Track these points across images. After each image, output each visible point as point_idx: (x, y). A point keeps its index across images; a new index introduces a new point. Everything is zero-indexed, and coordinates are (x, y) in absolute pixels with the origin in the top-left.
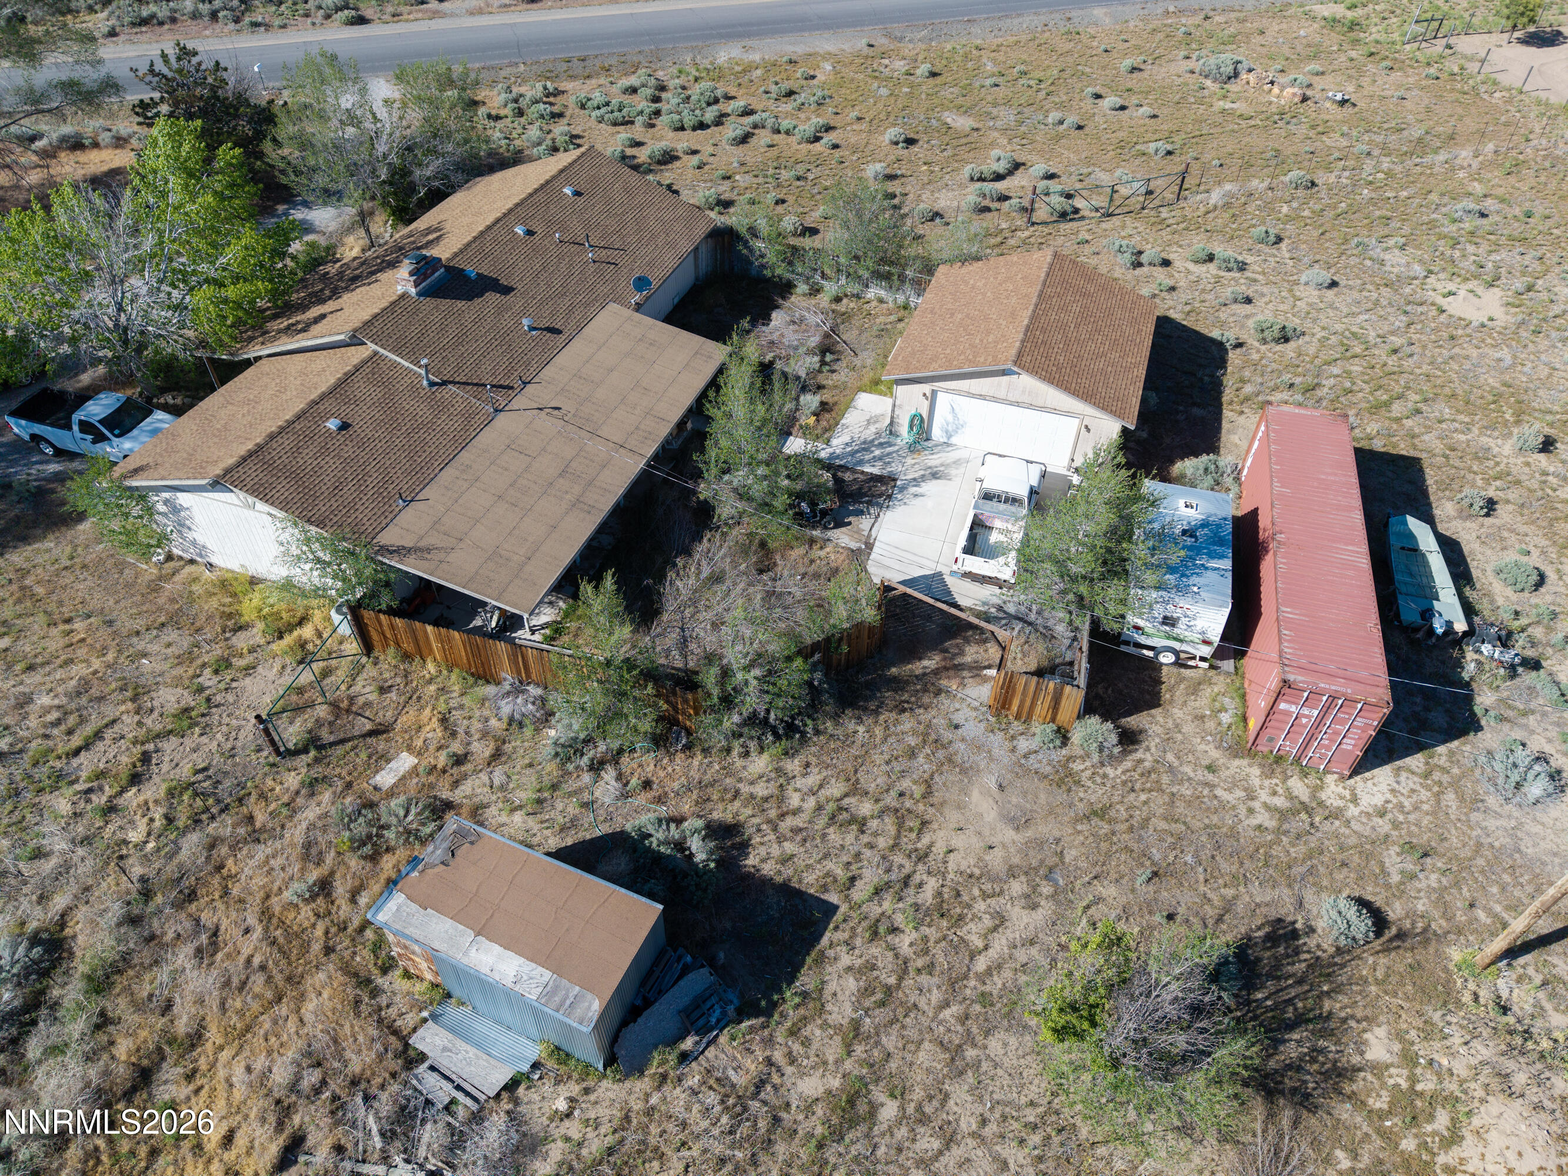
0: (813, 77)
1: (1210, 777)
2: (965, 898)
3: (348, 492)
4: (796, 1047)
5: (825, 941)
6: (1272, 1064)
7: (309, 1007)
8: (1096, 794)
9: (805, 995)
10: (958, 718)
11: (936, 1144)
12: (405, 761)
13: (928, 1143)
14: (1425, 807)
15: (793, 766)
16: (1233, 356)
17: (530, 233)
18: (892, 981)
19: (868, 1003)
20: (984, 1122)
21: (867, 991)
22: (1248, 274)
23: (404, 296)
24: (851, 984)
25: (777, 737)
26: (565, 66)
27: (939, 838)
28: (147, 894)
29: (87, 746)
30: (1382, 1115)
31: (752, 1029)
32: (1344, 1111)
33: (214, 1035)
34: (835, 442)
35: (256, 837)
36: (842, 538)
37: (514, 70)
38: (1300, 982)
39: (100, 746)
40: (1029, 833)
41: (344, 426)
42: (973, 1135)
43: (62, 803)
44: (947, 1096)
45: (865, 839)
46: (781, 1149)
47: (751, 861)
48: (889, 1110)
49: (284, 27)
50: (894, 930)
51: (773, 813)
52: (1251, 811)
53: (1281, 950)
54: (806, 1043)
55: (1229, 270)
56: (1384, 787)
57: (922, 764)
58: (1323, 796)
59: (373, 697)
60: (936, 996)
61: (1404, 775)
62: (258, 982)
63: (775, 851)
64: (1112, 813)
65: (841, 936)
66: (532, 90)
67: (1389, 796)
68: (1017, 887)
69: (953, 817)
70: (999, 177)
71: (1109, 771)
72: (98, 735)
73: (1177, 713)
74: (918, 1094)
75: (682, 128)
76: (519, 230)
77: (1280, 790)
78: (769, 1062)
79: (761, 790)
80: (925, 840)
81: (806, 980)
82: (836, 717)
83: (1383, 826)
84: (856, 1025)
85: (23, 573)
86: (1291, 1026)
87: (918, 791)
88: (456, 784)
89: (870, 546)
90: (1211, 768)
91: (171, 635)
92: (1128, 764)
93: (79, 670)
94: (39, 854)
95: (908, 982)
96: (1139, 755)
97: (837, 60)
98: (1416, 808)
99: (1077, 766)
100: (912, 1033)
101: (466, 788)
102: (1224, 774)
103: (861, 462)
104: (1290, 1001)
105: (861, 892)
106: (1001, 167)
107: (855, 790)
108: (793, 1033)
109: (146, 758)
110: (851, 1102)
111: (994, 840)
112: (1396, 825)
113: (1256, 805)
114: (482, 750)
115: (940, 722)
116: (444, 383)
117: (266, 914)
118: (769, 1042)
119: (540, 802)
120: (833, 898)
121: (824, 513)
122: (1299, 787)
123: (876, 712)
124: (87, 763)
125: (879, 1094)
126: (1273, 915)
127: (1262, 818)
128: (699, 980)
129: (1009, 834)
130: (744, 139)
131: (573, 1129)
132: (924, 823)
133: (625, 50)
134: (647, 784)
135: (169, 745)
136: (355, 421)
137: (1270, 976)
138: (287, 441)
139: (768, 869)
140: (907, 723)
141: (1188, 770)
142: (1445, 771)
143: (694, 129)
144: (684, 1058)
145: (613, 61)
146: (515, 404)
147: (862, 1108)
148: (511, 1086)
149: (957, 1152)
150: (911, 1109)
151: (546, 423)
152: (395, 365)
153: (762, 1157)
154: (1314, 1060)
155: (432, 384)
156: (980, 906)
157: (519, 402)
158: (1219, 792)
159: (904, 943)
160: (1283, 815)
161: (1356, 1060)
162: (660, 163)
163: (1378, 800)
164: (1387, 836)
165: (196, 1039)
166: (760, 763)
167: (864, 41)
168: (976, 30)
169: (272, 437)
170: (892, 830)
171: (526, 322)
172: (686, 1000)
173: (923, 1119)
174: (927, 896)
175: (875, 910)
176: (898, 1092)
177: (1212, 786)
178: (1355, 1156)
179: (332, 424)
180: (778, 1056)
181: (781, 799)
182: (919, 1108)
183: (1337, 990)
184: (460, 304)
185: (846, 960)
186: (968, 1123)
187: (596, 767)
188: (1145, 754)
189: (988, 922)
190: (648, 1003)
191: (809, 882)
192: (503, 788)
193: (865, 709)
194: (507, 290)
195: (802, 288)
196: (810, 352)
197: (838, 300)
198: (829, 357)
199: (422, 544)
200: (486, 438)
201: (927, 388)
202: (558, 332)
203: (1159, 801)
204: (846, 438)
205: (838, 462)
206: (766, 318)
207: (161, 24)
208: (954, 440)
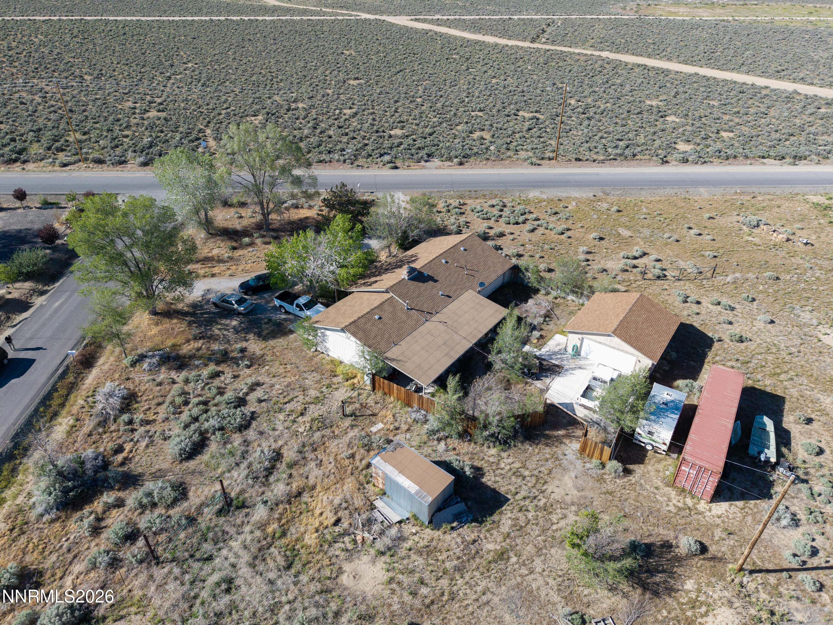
0: (567, 207)
1: (656, 491)
2: (554, 507)
3: (379, 338)
4: (488, 535)
5: (504, 508)
6: (649, 581)
7: (345, 488)
8: (611, 487)
9: (494, 522)
10: (567, 452)
11: (527, 572)
12: (380, 426)
13: (524, 571)
14: (738, 519)
15: (504, 455)
16: (716, 345)
17: (447, 262)
18: (523, 525)
19: (514, 529)
20: (544, 571)
21: (515, 525)
22: (735, 312)
23: (403, 279)
24: (510, 522)
25: (500, 443)
26: (469, 193)
27: (550, 488)
28: (304, 446)
29: (289, 402)
30: (683, 604)
31: (475, 526)
32: (669, 600)
33: (319, 488)
34: (543, 350)
35: (335, 437)
36: (538, 384)
37: (449, 193)
38: (668, 560)
39: (292, 403)
40: (583, 494)
41: (380, 318)
42: (539, 573)
43: (281, 416)
44: (533, 561)
45: (524, 482)
46: (478, 560)
47: (484, 480)
48: (514, 559)
49: (368, 167)
50: (527, 510)
51: (494, 468)
52: (668, 505)
53: (664, 550)
54: (492, 535)
55: (726, 310)
56: (723, 509)
57: (550, 464)
58: (698, 506)
59: (373, 405)
60: (537, 533)
61: (733, 507)
62: (332, 477)
63: (493, 479)
64: (615, 494)
65: (509, 508)
66: (455, 203)
67: (724, 512)
68: (573, 508)
69: (557, 482)
70: (635, 258)
71: (618, 481)
72: (292, 400)
73: (650, 468)
74: (524, 557)
75: (509, 224)
76: (443, 261)
77: (681, 501)
78: (479, 536)
79: (492, 459)
80: (545, 487)
81: (495, 517)
82: (522, 442)
83: (718, 521)
84: (509, 534)
85: (274, 348)
86: (659, 572)
87: (546, 472)
88: (395, 435)
89: (548, 389)
90: (657, 488)
91: (315, 374)
92: (625, 480)
93: (288, 380)
94: (274, 429)
95: (528, 526)
96: (631, 478)
97: (579, 201)
98: (734, 518)
99: (606, 477)
100: (527, 541)
101: (398, 437)
102: (661, 491)
103: (551, 359)
104: (662, 565)
105: (518, 497)
106: (637, 254)
107: (524, 467)
108: (488, 531)
109: (305, 409)
110: (502, 554)
111: (569, 493)
112: (723, 522)
113: (670, 504)
114: (404, 427)
115: (560, 452)
116: (412, 309)
117: (336, 460)
118: (480, 531)
119: (420, 446)
120: (509, 497)
121: (533, 374)
122: (689, 502)
123: (537, 444)
124: (289, 407)
125: (511, 554)
126: (666, 539)
127: (672, 508)
128: (461, 507)
129: (575, 492)
130: (533, 231)
131: (416, 538)
132: (546, 482)
133: (492, 189)
134: (454, 449)
135: (312, 406)
136: (383, 317)
137: (657, 556)
138: (363, 320)
139: (489, 483)
140: (548, 450)
141: (648, 487)
142: (750, 509)
143: (514, 224)
144: (453, 528)
145: (488, 193)
146: (433, 319)
147: (505, 556)
148: (400, 522)
149: (532, 576)
150: (521, 561)
151: (442, 327)
152: (398, 301)
153: (471, 561)
154: (664, 584)
155: (408, 309)
156: (559, 511)
157: (434, 319)
158: (657, 496)
159: (530, 515)
160: (680, 509)
161: (680, 587)
162: (498, 236)
163: (719, 513)
164: (718, 525)
165: (314, 488)
166: (493, 451)
167: (592, 194)
168: (643, 193)
169: (359, 318)
170: (534, 482)
171: (440, 293)
172: (456, 512)
173: (524, 565)
174: (541, 503)
175: (522, 503)
176: (519, 556)
177: (655, 494)
178: (669, 613)
179: (377, 317)
180: (482, 536)
181: (498, 464)
182: (524, 561)
183: (681, 566)
184: (420, 284)
185: (509, 515)
186: (538, 570)
187: (439, 440)
188: (633, 478)
189: (560, 516)
190: (444, 508)
191: (502, 490)
192: (409, 440)
193: (534, 442)
194: (436, 281)
195: (543, 292)
196: (541, 316)
197: (556, 298)
198: (547, 319)
199: (398, 358)
200: (422, 329)
201: (580, 336)
202: (450, 297)
203: (633, 495)
204: (547, 349)
205: (543, 357)
206: (526, 301)
207: (326, 162)
208: (588, 357)
